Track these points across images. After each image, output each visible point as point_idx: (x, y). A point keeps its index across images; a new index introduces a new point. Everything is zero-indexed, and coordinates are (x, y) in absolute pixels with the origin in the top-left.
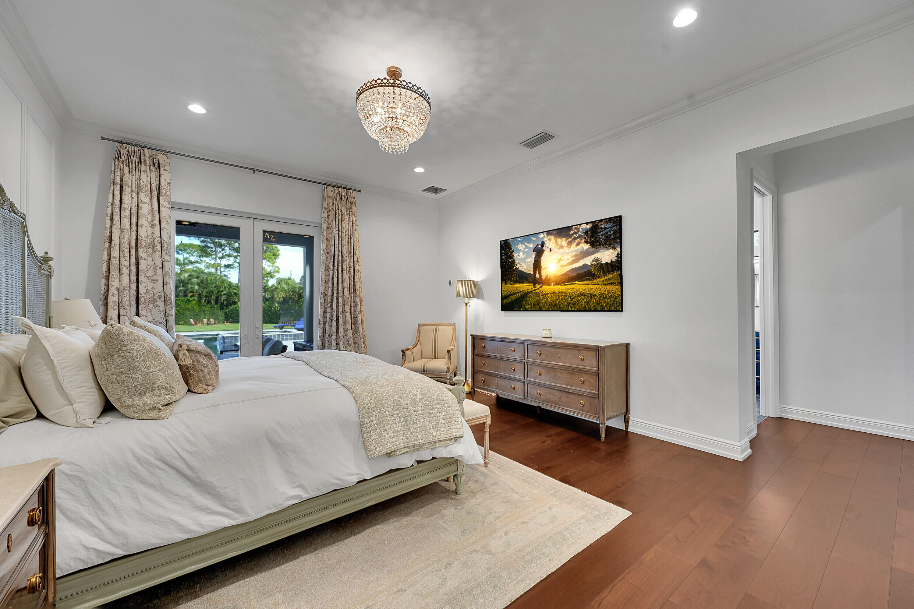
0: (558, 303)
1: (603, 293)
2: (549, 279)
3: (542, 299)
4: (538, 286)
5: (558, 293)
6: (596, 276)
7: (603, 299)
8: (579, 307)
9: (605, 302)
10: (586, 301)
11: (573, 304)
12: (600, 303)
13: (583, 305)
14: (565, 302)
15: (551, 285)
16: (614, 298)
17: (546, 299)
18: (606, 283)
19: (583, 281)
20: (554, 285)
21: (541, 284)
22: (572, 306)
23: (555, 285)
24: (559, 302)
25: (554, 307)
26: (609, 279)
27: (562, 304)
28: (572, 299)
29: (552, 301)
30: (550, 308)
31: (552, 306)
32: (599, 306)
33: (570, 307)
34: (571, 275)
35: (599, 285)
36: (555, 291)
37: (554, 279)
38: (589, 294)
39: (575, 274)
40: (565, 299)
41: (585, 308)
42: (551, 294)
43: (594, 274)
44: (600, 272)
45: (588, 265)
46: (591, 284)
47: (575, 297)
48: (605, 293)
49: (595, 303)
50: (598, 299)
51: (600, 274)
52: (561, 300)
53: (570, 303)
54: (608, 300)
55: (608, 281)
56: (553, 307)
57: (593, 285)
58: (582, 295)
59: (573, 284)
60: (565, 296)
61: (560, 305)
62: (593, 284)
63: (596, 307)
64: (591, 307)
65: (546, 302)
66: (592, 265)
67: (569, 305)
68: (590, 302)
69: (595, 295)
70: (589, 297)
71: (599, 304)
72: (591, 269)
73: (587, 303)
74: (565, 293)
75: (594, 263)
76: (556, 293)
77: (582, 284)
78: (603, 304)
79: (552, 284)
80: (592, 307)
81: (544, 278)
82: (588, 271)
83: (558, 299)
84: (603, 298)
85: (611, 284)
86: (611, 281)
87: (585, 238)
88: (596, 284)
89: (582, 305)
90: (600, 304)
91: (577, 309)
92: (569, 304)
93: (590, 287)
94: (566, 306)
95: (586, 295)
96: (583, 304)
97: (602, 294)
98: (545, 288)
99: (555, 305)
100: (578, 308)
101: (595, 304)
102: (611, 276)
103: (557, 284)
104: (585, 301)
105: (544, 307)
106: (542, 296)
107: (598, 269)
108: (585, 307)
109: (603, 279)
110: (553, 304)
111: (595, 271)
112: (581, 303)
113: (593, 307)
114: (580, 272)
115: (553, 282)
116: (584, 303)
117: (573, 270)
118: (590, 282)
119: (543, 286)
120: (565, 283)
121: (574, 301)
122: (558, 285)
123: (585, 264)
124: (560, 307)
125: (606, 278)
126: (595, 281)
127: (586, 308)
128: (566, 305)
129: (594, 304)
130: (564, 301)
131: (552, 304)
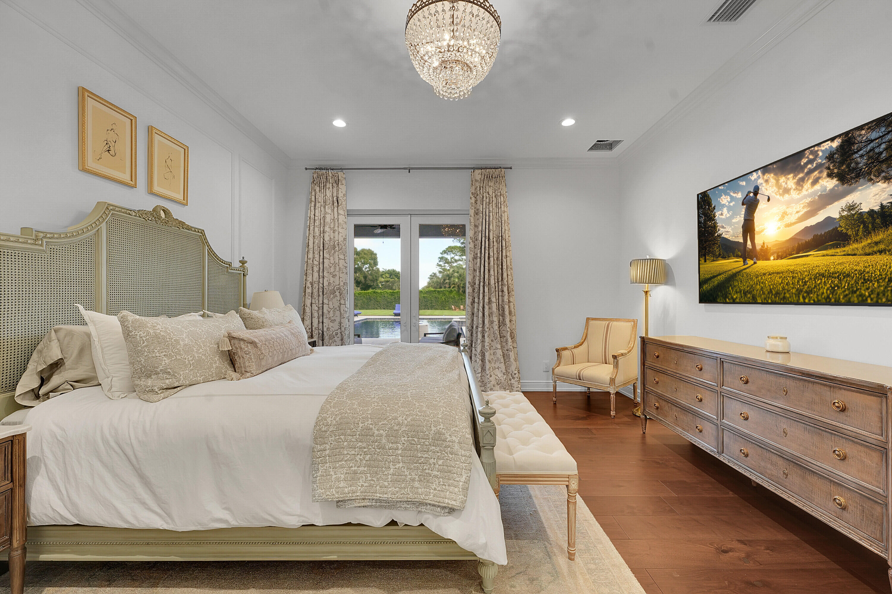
0: (781, 289)
1: (864, 271)
2: (767, 249)
3: (757, 284)
4: (750, 262)
5: (782, 272)
6: (850, 239)
7: (862, 283)
8: (817, 298)
9: (868, 289)
10: (831, 286)
11: (806, 292)
12: (857, 290)
13: (825, 294)
14: (793, 288)
15: (769, 259)
16: (887, 280)
17: (762, 283)
18: (870, 251)
19: (826, 249)
20: (774, 259)
21: (755, 258)
22: (805, 295)
23: (777, 260)
24: (783, 289)
25: (776, 297)
26: (876, 243)
27: (788, 291)
28: (805, 283)
29: (772, 287)
30: (769, 298)
31: (772, 295)
32: (855, 295)
33: (801, 298)
34: (802, 240)
35: (855, 255)
36: (775, 270)
37: (774, 249)
38: (835, 273)
39: (809, 238)
40: (793, 284)
41: (828, 300)
42: (770, 274)
43: (846, 234)
44: (858, 230)
45: (835, 219)
46: (840, 254)
47: (811, 279)
48: (868, 270)
49: (848, 289)
50: (853, 282)
51: (857, 235)
52: (787, 284)
53: (801, 291)
54: (873, 284)
55: (873, 247)
56: (773, 297)
57: (844, 255)
58: (823, 275)
59: (807, 256)
60: (793, 278)
61: (785, 293)
62: (843, 253)
63: (850, 299)
64: (839, 298)
65: (762, 288)
66: (842, 217)
67: (799, 294)
68: (838, 288)
69: (848, 275)
70: (835, 278)
71: (855, 292)
72: (840, 226)
73: (833, 290)
74: (793, 272)
75: (845, 213)
76: (778, 273)
77: (824, 256)
78: (863, 292)
79: (772, 258)
80: (841, 297)
81: (758, 247)
82: (834, 229)
83: (782, 283)
84: (864, 280)
85: (881, 252)
86: (882, 246)
87: (828, 168)
88: (849, 255)
89: (823, 293)
90: (858, 293)
91: (814, 300)
92: (799, 291)
93: (837, 259)
94: (794, 296)
95: (831, 275)
96: (825, 291)
97: (861, 273)
98: (761, 264)
99: (777, 293)
100: (816, 300)
101: (847, 292)
102: (880, 236)
103: (780, 257)
104: (828, 286)
105: (760, 296)
106: (757, 278)
107: (854, 224)
108: (828, 297)
109: (863, 244)
110: (774, 292)
111: (848, 229)
112: (821, 291)
113: (843, 298)
114: (819, 234)
115: (773, 254)
116: (827, 290)
117: (807, 230)
118: (838, 250)
119: (758, 262)
120: (794, 254)
121: (808, 287)
122: (782, 259)
123: (829, 218)
124: (784, 298)
125: (869, 241)
126: (848, 249)
127: (831, 300)
128: (795, 294)
129: (845, 291)
130: (792, 286)
131: (772, 292)
